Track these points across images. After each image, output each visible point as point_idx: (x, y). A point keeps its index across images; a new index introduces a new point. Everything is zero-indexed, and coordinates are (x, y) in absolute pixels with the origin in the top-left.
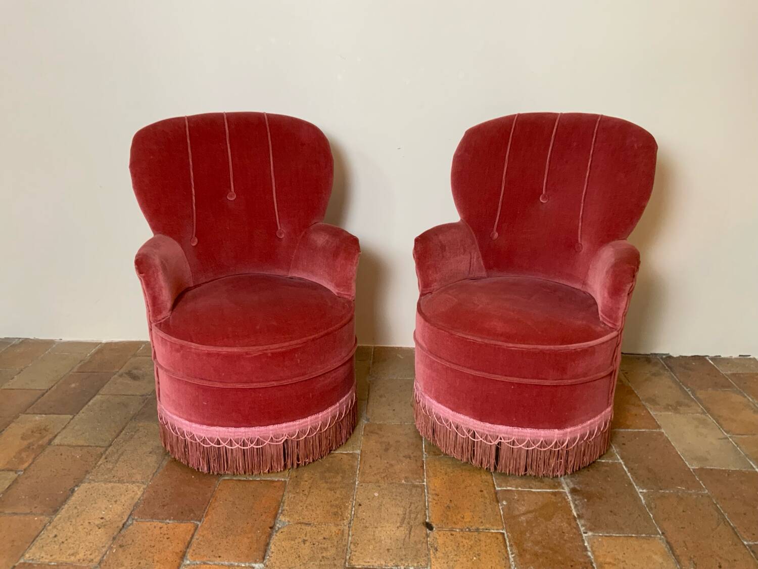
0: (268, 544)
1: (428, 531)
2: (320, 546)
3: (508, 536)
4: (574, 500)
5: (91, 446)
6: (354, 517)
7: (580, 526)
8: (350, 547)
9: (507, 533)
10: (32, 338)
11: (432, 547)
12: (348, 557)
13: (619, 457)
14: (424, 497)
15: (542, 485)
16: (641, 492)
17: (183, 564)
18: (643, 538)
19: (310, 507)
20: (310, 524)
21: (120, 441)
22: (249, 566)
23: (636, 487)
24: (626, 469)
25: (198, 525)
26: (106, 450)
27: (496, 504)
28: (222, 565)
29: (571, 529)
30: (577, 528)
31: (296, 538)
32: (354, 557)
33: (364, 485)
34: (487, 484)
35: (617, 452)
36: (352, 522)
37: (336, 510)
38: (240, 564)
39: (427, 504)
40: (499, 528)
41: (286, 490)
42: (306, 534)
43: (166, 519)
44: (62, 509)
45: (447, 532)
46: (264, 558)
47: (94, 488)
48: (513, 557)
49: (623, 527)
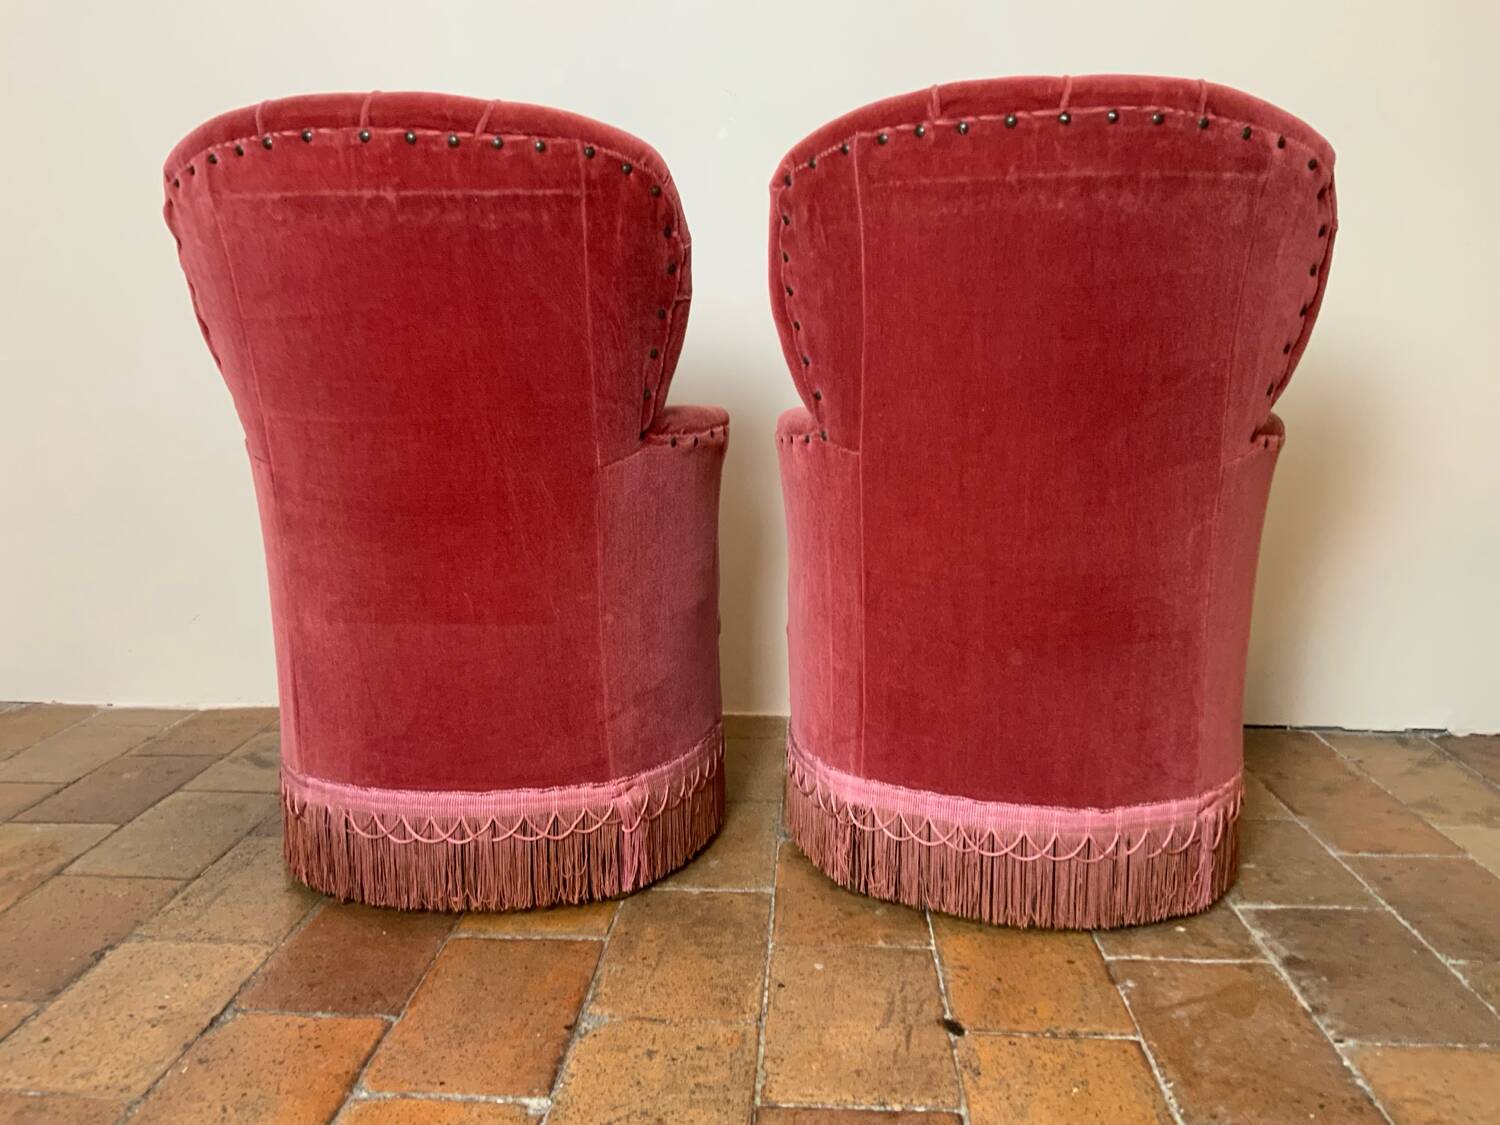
0: (561, 1060)
1: (953, 1037)
2: (689, 1062)
3: (1149, 1047)
4: (1297, 981)
5: (153, 878)
6: (768, 1009)
7: (1322, 1027)
8: (762, 1067)
9: (1146, 1041)
10: (48, 701)
11: (965, 1067)
12: (759, 1087)
13: (1383, 902)
14: (934, 973)
15: (1213, 951)
16: (1454, 966)
17: (352, 1098)
18: (1484, 1050)
19: (663, 990)
20: (664, 1021)
21: (220, 869)
22: (514, 1103)
23: (1438, 955)
24: (1405, 923)
25: (391, 1024)
26: (187, 885)
27: (1111, 986)
28: (448, 1100)
29: (1303, 1032)
30: (1316, 1030)
31: (630, 1047)
32: (774, 1085)
33: (787, 948)
34: (1080, 948)
35: (1375, 893)
36: (764, 1019)
37: (725, 995)
38: (493, 1099)
39: (942, 986)
40: (1124, 1031)
41: (603, 959)
42: (654, 1039)
43: (315, 1011)
44: (72, 988)
45: (998, 1038)
46: (551, 1088)
47: (150, 952)
48: (1170, 1089)
49: (1428, 1028)
